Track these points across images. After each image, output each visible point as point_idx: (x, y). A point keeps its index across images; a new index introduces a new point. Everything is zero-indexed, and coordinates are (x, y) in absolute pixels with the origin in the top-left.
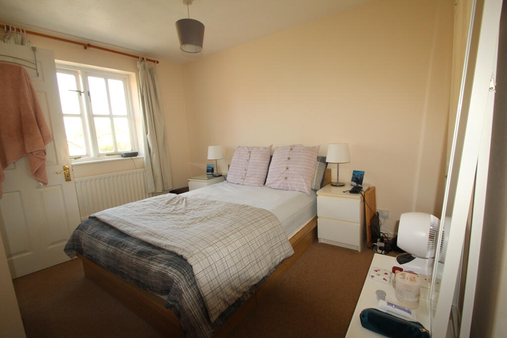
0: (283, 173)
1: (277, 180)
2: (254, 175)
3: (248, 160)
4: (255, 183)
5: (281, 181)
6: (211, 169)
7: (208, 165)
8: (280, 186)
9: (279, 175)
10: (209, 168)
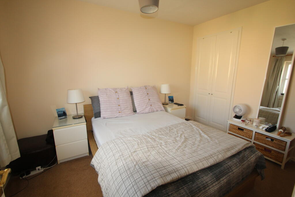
0: (148, 103)
1: (146, 108)
2: (127, 107)
3: (118, 98)
4: (130, 113)
5: (149, 108)
6: (62, 113)
7: (57, 110)
8: (149, 110)
9: (146, 105)
10: (59, 113)
